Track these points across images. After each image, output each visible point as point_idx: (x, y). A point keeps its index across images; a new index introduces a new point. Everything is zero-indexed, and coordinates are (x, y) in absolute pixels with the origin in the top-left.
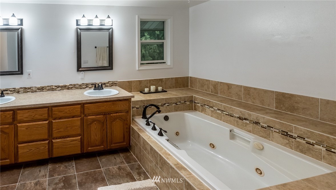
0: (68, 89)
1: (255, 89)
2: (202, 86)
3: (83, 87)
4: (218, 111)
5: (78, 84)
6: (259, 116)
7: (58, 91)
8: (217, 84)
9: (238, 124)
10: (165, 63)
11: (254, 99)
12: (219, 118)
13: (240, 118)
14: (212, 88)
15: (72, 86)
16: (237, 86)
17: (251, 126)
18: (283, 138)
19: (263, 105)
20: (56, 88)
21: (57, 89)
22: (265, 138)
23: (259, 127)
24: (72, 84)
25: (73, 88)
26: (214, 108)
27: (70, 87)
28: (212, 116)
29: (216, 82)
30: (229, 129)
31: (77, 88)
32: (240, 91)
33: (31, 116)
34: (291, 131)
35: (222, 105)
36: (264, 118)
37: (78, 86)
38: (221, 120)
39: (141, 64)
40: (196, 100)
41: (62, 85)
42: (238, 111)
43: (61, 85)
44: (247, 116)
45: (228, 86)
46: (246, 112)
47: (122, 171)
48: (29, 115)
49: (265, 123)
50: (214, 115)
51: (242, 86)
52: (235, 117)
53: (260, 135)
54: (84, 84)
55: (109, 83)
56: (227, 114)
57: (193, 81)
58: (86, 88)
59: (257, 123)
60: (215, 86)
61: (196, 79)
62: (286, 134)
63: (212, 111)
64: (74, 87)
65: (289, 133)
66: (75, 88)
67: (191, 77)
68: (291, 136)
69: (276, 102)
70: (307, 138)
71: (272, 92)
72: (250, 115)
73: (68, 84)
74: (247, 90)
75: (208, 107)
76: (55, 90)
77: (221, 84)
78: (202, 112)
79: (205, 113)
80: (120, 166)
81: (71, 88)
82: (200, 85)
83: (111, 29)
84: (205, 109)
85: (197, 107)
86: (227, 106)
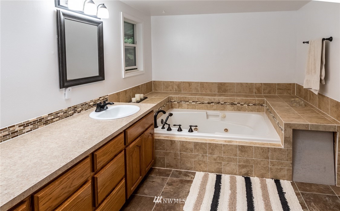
0: (46, 123)
1: (207, 83)
2: (167, 87)
3: (70, 113)
4: (192, 103)
5: (61, 111)
6: (219, 98)
7: (26, 133)
8: (180, 84)
9: (207, 108)
10: (137, 69)
11: (206, 89)
12: (194, 108)
13: (209, 103)
14: (176, 87)
15: (53, 117)
16: (196, 82)
17: (215, 106)
18: (231, 107)
19: (211, 92)
20: (22, 128)
21: (24, 131)
22: (223, 110)
23: (220, 105)
24: (52, 113)
25: (54, 120)
26: (189, 101)
27: (49, 118)
28: (188, 109)
29: (179, 82)
30: (205, 113)
31: (61, 118)
32: (198, 86)
33: (66, 187)
34: (235, 102)
35: (196, 97)
36: (222, 98)
37: (62, 114)
38: (195, 109)
39: (126, 70)
40: (172, 100)
41: (34, 118)
42: (207, 99)
43: (31, 119)
44: (213, 101)
45: (189, 84)
46: (212, 98)
47: (174, 184)
48: (63, 188)
49: (223, 102)
50: (190, 107)
51: (199, 82)
52: (206, 103)
53: (221, 109)
54: (71, 107)
55: (100, 99)
56: (200, 103)
57: (157, 85)
58: (75, 115)
59: (219, 103)
60: (179, 85)
61: (160, 82)
62: (232, 104)
63: (188, 105)
64: (56, 118)
65: (234, 103)
66: (58, 119)
67: (154, 81)
68: (235, 104)
69: (218, 89)
70: (241, 102)
71: (216, 83)
72: (214, 99)
73: (46, 115)
74: (202, 84)
75: (185, 102)
76: (21, 133)
77: (184, 83)
78: (178, 108)
79: (182, 108)
80: (167, 183)
81: (52, 121)
82: (164, 87)
83: (101, 24)
84: (182, 105)
85: (173, 105)
86: (200, 97)
